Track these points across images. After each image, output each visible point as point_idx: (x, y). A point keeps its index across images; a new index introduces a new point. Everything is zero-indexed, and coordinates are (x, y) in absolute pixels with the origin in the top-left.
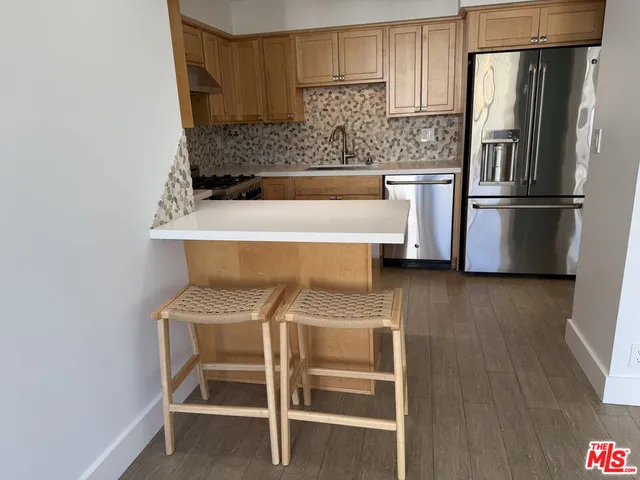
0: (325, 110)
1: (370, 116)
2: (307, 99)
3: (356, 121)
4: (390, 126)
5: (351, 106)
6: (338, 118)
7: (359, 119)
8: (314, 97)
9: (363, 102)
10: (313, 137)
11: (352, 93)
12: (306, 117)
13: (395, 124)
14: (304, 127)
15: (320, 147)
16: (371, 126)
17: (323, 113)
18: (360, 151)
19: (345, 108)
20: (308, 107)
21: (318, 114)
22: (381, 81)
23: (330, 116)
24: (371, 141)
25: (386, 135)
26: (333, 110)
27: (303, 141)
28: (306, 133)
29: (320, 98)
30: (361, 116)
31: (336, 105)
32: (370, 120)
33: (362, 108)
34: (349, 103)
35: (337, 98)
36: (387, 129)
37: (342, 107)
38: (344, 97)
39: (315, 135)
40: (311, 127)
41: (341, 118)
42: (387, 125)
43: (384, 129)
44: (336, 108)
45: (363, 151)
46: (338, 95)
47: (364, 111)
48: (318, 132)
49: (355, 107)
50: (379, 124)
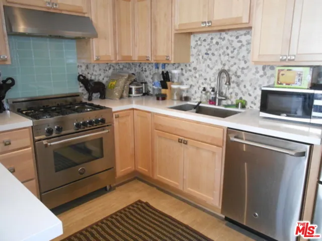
0: (207, 54)
1: (245, 62)
2: (193, 43)
3: (232, 66)
4: (265, 74)
5: (229, 51)
6: (217, 61)
7: (235, 64)
8: (199, 43)
9: (240, 48)
10: (195, 77)
11: (230, 38)
12: (192, 59)
13: (269, 72)
14: (190, 68)
15: (200, 86)
16: (245, 71)
17: (205, 56)
18: (233, 95)
19: (224, 53)
20: (194, 51)
21: (201, 57)
22: (247, 26)
23: (210, 59)
24: (245, 87)
25: (260, 83)
26: (213, 54)
27: (188, 79)
28: (191, 73)
29: (204, 43)
30: (237, 61)
31: (216, 50)
32: (245, 66)
33: (238, 54)
34: (227, 48)
35: (217, 43)
36: (261, 76)
37: (221, 51)
38: (223, 43)
39: (197, 75)
40: (195, 69)
41: (219, 62)
42: (261, 72)
43: (258, 76)
44: (216, 53)
45: (237, 94)
46: (219, 40)
47: (240, 56)
48: (201, 73)
49: (232, 52)
50: (254, 71)
